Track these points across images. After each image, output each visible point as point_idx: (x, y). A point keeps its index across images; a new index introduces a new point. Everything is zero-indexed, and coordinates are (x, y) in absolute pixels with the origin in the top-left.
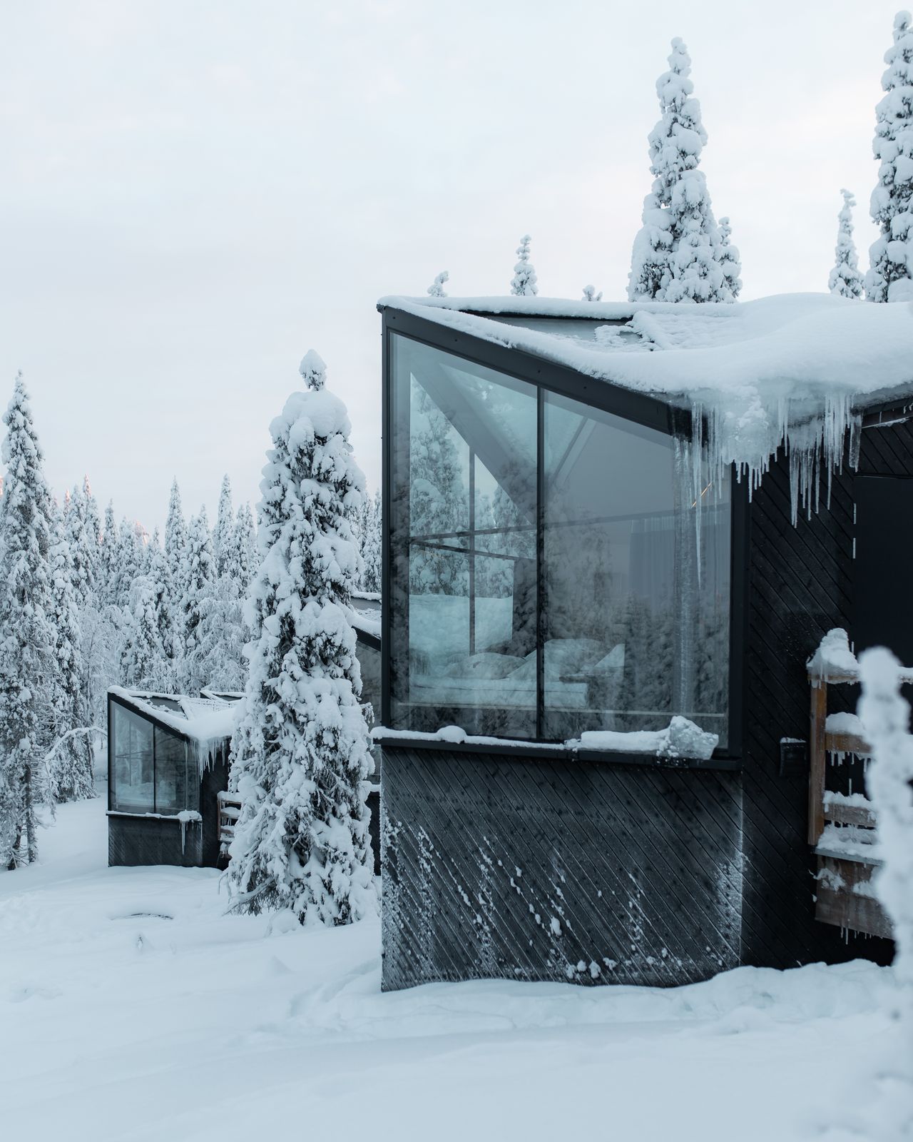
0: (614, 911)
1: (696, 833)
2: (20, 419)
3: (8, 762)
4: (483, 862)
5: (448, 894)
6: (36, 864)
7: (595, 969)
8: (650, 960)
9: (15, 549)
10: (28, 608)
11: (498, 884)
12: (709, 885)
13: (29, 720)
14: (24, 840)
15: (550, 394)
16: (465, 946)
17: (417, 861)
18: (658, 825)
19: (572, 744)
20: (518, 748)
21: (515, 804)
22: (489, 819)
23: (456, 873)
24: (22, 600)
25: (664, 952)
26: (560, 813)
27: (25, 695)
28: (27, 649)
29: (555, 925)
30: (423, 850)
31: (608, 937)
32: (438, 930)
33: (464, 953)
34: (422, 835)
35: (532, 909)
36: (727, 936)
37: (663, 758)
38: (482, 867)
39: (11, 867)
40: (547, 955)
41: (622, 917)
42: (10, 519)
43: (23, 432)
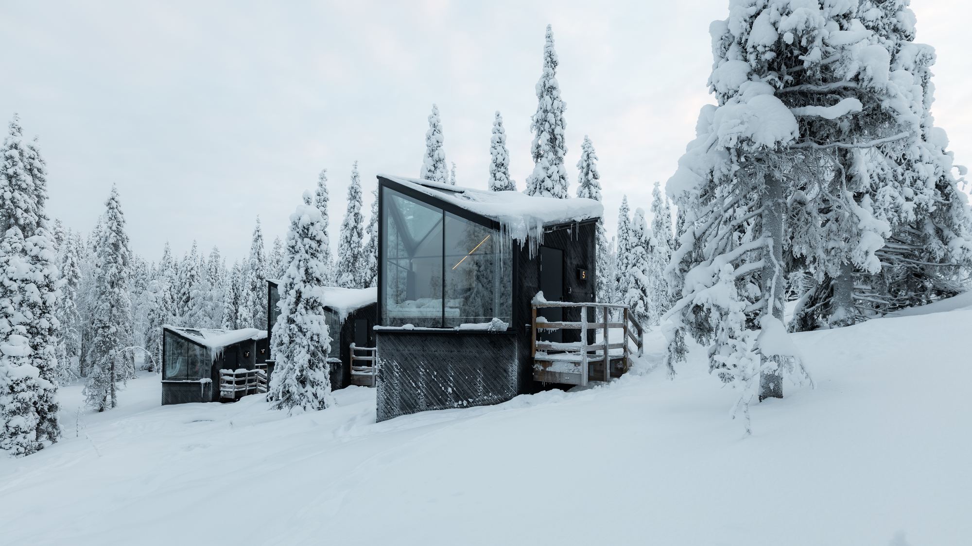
0: (472, 383)
1: (501, 354)
2: (114, 204)
3: (102, 361)
4: (421, 371)
5: (406, 383)
6: (115, 408)
7: (465, 403)
8: (485, 397)
9: (109, 263)
10: (116, 290)
11: (427, 378)
12: (506, 371)
13: (115, 341)
14: (109, 398)
15: (447, 213)
16: (413, 402)
17: (392, 373)
18: (488, 353)
19: (457, 328)
20: (436, 331)
21: (434, 350)
22: (423, 356)
23: (409, 376)
24: (112, 286)
25: (490, 394)
26: (451, 352)
27: (113, 329)
28: (114, 309)
29: (450, 390)
30: (395, 369)
31: (470, 391)
32: (401, 397)
33: (412, 404)
34: (395, 363)
35: (441, 385)
36: (512, 387)
37: (490, 331)
38: (421, 373)
39: (101, 410)
40: (446, 401)
41: (475, 384)
42: (107, 249)
43: (116, 210)
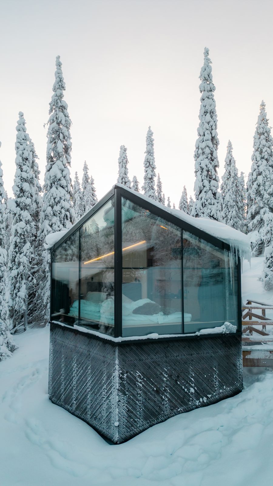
0: (209, 381)
1: (231, 352)
4: (165, 377)
5: (149, 392)
7: (205, 399)
8: (221, 391)
11: (170, 383)
12: (235, 365)
16: (157, 409)
17: (135, 384)
18: (221, 352)
19: (198, 334)
20: (179, 337)
21: (175, 355)
22: (166, 362)
23: (153, 384)
25: (225, 387)
26: (191, 355)
29: (192, 390)
30: (138, 379)
31: (208, 388)
32: (145, 407)
33: (157, 411)
34: (138, 373)
35: (183, 387)
36: (240, 378)
37: (224, 334)
38: (165, 379)
40: (189, 401)
41: (212, 381)
